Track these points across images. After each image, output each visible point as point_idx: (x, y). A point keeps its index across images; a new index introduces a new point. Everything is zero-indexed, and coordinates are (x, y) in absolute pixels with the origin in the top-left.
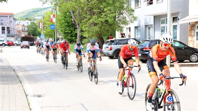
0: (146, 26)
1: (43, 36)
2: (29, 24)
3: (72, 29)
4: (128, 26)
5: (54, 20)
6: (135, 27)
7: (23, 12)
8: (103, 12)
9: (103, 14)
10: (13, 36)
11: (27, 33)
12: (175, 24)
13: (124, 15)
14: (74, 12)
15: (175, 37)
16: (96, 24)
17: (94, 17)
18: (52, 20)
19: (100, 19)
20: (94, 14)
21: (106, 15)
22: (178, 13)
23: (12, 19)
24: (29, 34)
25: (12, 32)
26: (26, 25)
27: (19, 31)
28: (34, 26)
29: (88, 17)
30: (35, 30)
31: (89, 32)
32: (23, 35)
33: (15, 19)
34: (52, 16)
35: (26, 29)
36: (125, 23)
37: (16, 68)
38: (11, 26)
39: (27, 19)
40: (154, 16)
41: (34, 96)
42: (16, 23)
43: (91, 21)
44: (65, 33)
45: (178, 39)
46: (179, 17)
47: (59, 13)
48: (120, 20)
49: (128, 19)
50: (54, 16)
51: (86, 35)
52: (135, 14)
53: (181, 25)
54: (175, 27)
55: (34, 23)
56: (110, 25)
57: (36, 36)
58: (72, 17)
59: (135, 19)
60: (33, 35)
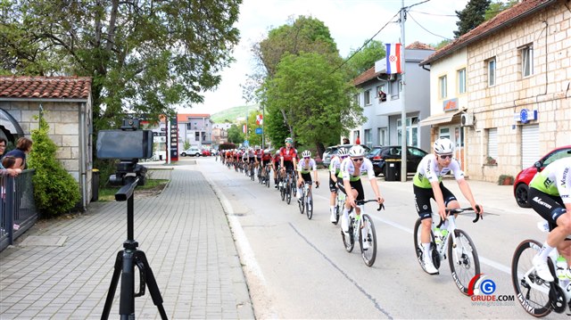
0: (379, 129)
1: (246, 144)
2: (230, 127)
3: (283, 133)
4: (356, 129)
5: (261, 122)
6: (366, 131)
7: (222, 113)
8: (323, 111)
9: (323, 114)
10: (209, 144)
11: (226, 140)
12: (415, 126)
13: (351, 115)
14: (286, 112)
15: (415, 143)
16: (313, 127)
17: (311, 118)
18: (258, 122)
19: (319, 120)
20: (311, 114)
21: (326, 116)
22: (418, 113)
23: (208, 122)
24: (229, 140)
25: (208, 139)
26: (225, 129)
27: (217, 137)
28: (236, 131)
29: (304, 117)
30: (237, 135)
31: (304, 137)
32: (222, 143)
33: (211, 122)
34: (258, 117)
35: (226, 134)
36: (352, 125)
37: (213, 184)
38: (207, 131)
39: (227, 121)
40: (389, 117)
41: (235, 215)
42: (213, 126)
43: (307, 123)
44: (275, 139)
45: (419, 147)
46: (420, 118)
47: (267, 113)
48: (345, 122)
49: (355, 120)
50: (261, 117)
51: (301, 141)
52: (365, 114)
53: (422, 128)
54: (415, 130)
55: (235, 126)
56: (332, 128)
57: (239, 142)
58: (283, 118)
59: (365, 120)
60: (235, 142)
